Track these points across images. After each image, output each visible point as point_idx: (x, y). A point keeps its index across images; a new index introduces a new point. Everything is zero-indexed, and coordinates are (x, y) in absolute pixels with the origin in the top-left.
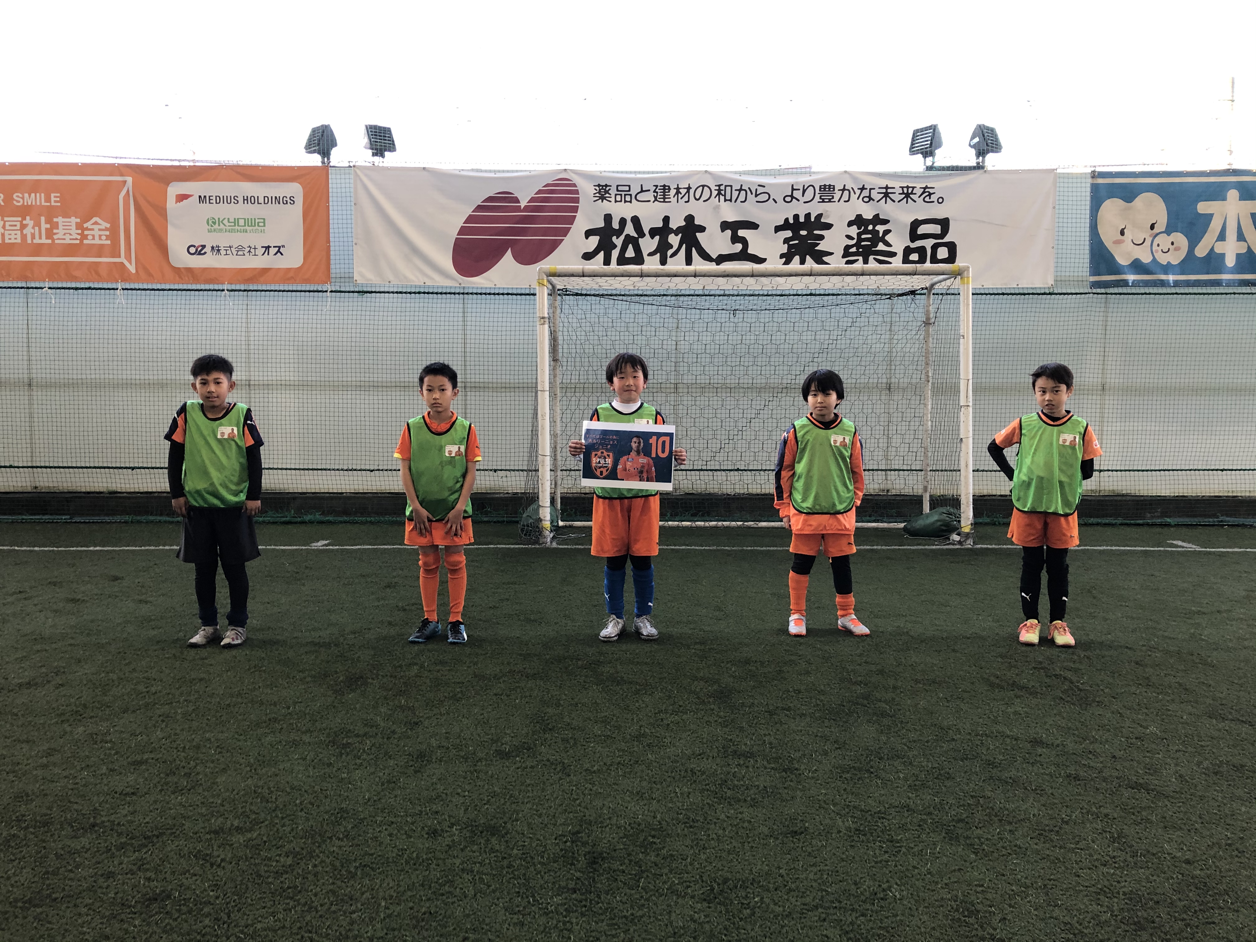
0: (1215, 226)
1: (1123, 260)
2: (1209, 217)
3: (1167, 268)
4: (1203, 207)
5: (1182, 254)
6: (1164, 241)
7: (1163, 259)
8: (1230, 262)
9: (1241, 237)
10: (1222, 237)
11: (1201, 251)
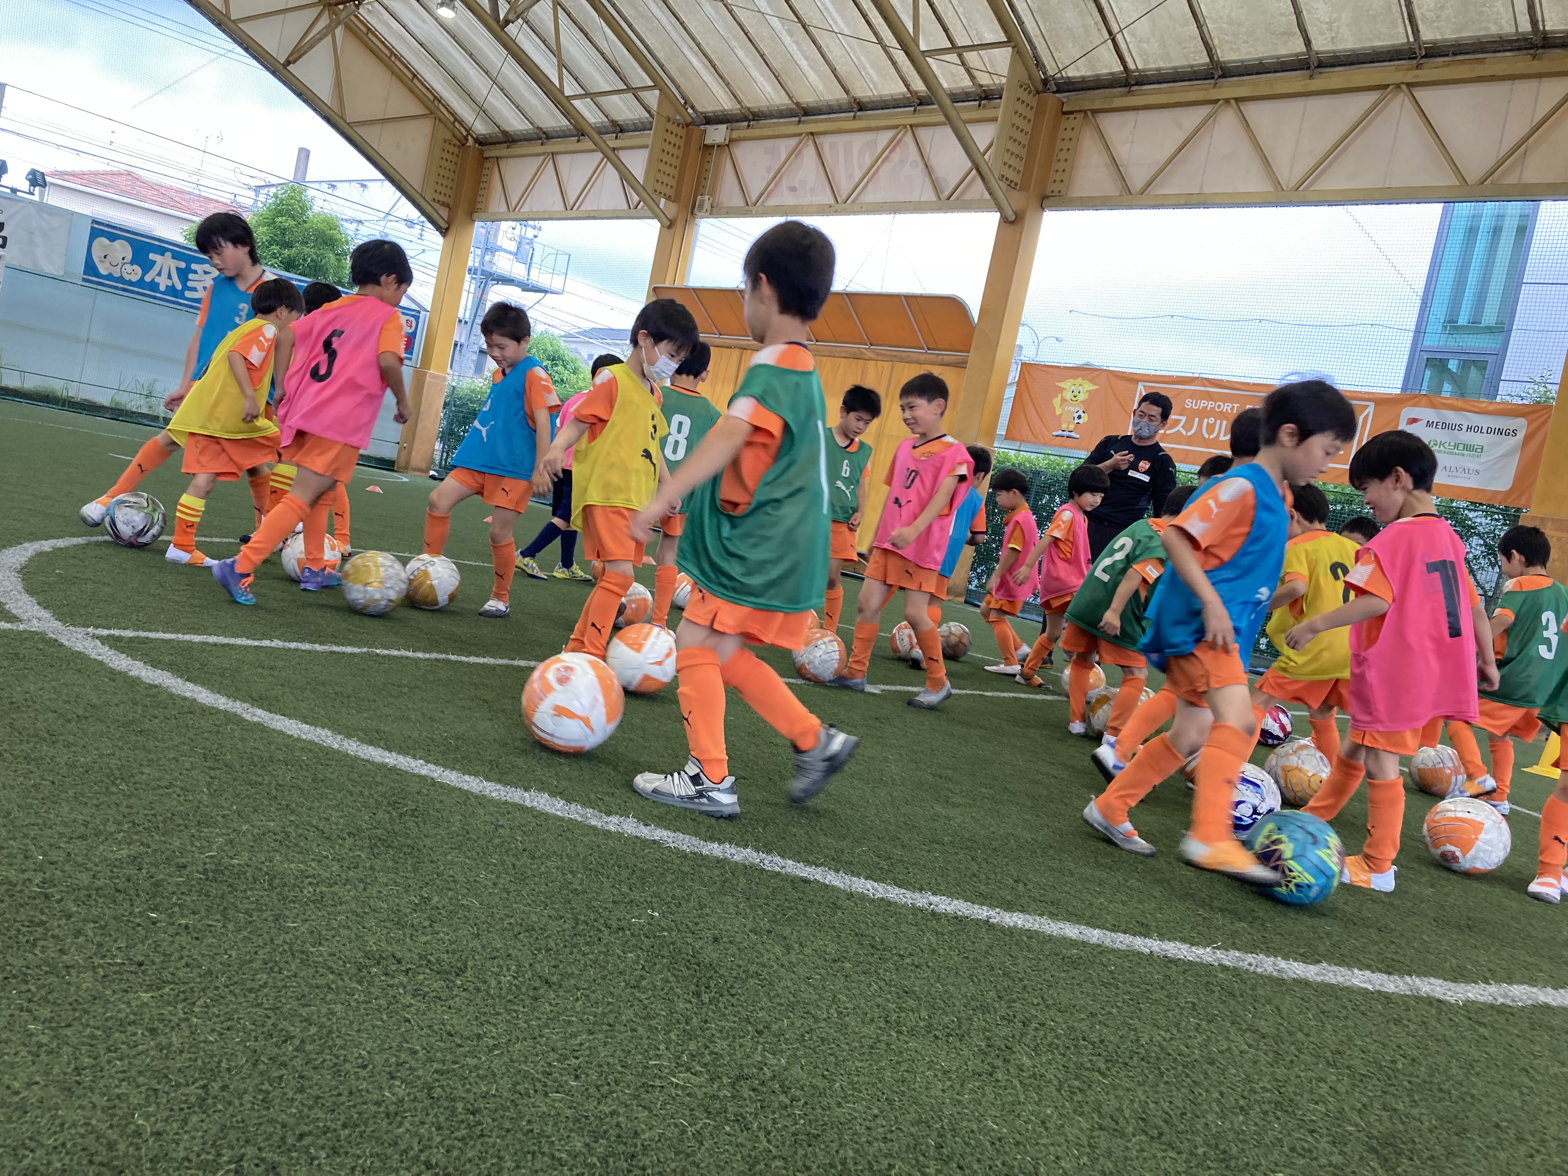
0: (156, 268)
1: (103, 272)
2: (154, 262)
3: (130, 283)
4: (152, 256)
5: (138, 277)
6: (129, 268)
7: (127, 277)
8: (162, 288)
9: (170, 277)
10: (159, 274)
11: (148, 278)
